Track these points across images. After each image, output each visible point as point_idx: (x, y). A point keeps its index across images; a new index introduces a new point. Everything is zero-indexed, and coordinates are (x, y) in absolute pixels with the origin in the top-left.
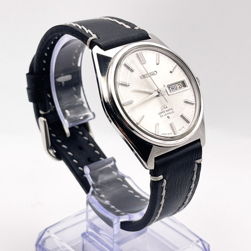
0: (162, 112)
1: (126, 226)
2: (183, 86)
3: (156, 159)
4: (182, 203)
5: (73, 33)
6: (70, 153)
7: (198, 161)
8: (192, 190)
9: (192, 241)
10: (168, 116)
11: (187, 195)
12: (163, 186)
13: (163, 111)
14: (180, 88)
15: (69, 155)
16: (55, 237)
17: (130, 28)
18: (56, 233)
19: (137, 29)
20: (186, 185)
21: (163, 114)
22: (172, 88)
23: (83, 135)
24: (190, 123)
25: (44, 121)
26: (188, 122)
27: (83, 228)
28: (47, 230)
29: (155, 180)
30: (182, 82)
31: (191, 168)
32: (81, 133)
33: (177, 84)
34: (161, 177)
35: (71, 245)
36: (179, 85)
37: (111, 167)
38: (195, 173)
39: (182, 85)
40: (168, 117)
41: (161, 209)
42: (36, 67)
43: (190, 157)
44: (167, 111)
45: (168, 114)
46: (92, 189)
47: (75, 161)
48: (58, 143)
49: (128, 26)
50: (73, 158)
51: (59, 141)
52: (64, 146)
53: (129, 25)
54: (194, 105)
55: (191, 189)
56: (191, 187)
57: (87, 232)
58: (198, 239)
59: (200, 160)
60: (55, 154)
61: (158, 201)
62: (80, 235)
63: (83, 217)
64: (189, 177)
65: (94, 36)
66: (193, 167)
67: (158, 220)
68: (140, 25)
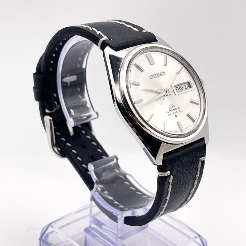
0: (170, 111)
1: (129, 221)
2: (189, 87)
3: (164, 155)
4: (185, 200)
5: (84, 35)
6: (74, 151)
7: (202, 159)
8: (195, 186)
9: (190, 237)
10: (175, 115)
11: (190, 191)
12: (169, 181)
13: (171, 110)
14: (186, 89)
15: (73, 153)
16: (59, 232)
17: (138, 30)
18: (60, 228)
19: (145, 32)
20: (190, 181)
21: (171, 113)
22: (179, 88)
23: (86, 134)
24: (196, 122)
25: (50, 120)
26: (194, 121)
27: (87, 223)
28: (51, 225)
29: (162, 176)
30: (187, 83)
31: (195, 165)
32: (84, 132)
33: (183, 86)
34: (168, 173)
35: (75, 239)
36: (185, 86)
37: (113, 165)
38: (199, 170)
39: (188, 86)
40: (176, 116)
41: (167, 204)
42: (44, 67)
43: (195, 154)
44: (174, 110)
45: (175, 113)
46: (95, 186)
47: (79, 158)
48: (63, 141)
49: (136, 29)
50: (76, 155)
51: (63, 139)
52: (68, 144)
53: (137, 28)
54: (199, 105)
55: (194, 186)
56: (194, 184)
57: (90, 227)
58: (196, 235)
59: (204, 158)
60: (59, 151)
61: (164, 196)
62: (83, 230)
63: (87, 212)
64: (193, 174)
65: (105, 38)
66: (197, 164)
67: (162, 215)
68: (148, 28)
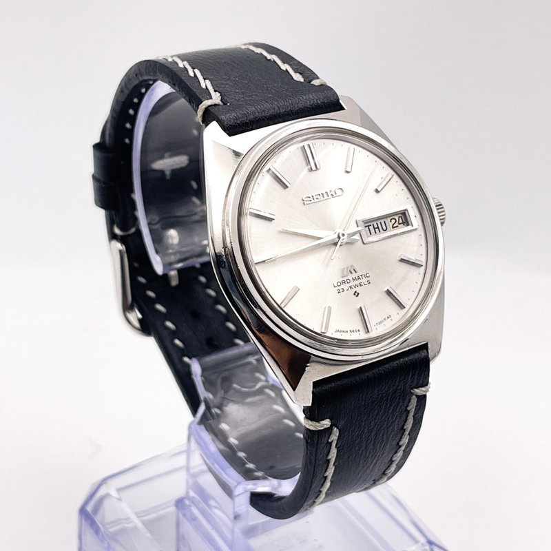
0: (344, 282)
2: (403, 223)
3: (316, 384)
4: (381, 472)
5: (174, 85)
6: (169, 324)
7: (419, 391)
8: (403, 448)
10: (356, 292)
11: (392, 457)
12: (330, 441)
13: (345, 279)
14: (393, 228)
15: (167, 328)
17: (302, 80)
19: (317, 84)
20: (388, 438)
21: (345, 286)
22: (376, 226)
23: (207, 286)
24: (405, 310)
25: (120, 251)
26: (402, 306)
29: (312, 428)
30: (402, 214)
31: (401, 404)
32: (203, 279)
33: (389, 219)
34: (326, 423)
36: (393, 221)
38: (411, 414)
39: (401, 222)
40: (357, 294)
41: (328, 484)
43: (399, 382)
44: (354, 279)
45: (356, 286)
46: (202, 408)
47: (177, 342)
48: (149, 297)
49: (298, 75)
50: (174, 334)
51: (151, 294)
52: (159, 307)
53: (301, 74)
54: (423, 269)
55: (400, 446)
56: (401, 443)
57: (187, 497)
59: (423, 389)
60: (140, 321)
61: (318, 471)
64: (396, 422)
65: (216, 98)
66: (405, 404)
67: (322, 503)
68: (326, 75)
